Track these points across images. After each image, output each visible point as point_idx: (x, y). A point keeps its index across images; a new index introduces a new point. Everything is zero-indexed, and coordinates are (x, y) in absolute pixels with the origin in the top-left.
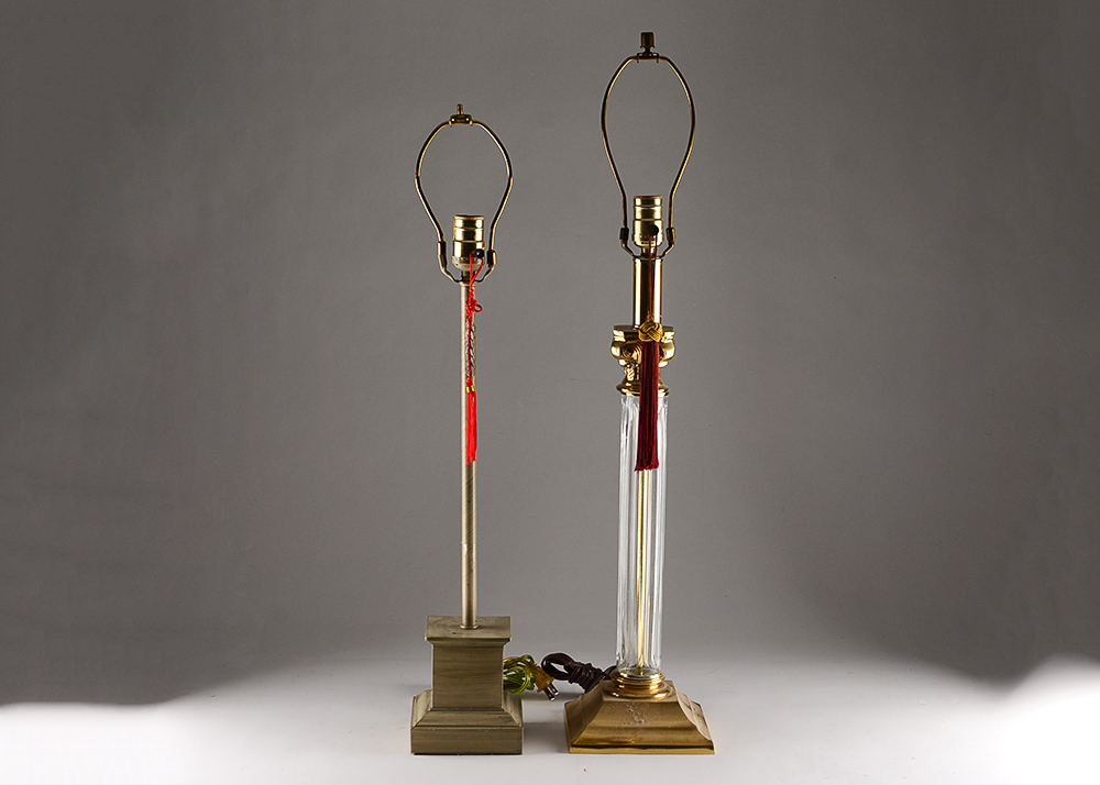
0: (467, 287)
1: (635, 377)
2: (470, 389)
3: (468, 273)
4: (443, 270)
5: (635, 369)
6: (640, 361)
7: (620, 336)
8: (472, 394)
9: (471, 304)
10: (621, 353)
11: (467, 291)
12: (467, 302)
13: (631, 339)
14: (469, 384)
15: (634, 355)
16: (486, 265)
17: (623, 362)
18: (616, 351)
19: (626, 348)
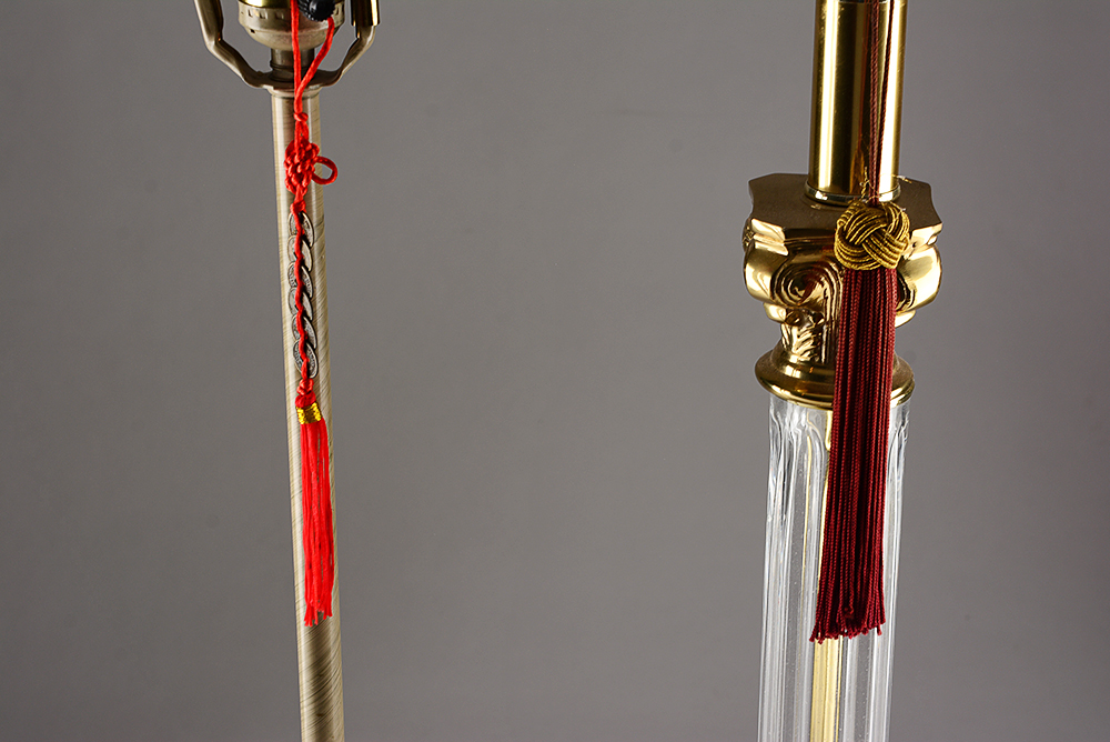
0: (290, 100)
1: (816, 351)
2: (309, 416)
3: (288, 55)
4: (210, 44)
5: (817, 331)
6: (832, 310)
7: (771, 238)
8: (315, 432)
9: (303, 155)
10: (775, 288)
11: (290, 112)
12: (289, 152)
13: (808, 249)
14: (307, 399)
15: (818, 292)
16: (348, 32)
17: (777, 312)
18: (758, 281)
19: (792, 276)
